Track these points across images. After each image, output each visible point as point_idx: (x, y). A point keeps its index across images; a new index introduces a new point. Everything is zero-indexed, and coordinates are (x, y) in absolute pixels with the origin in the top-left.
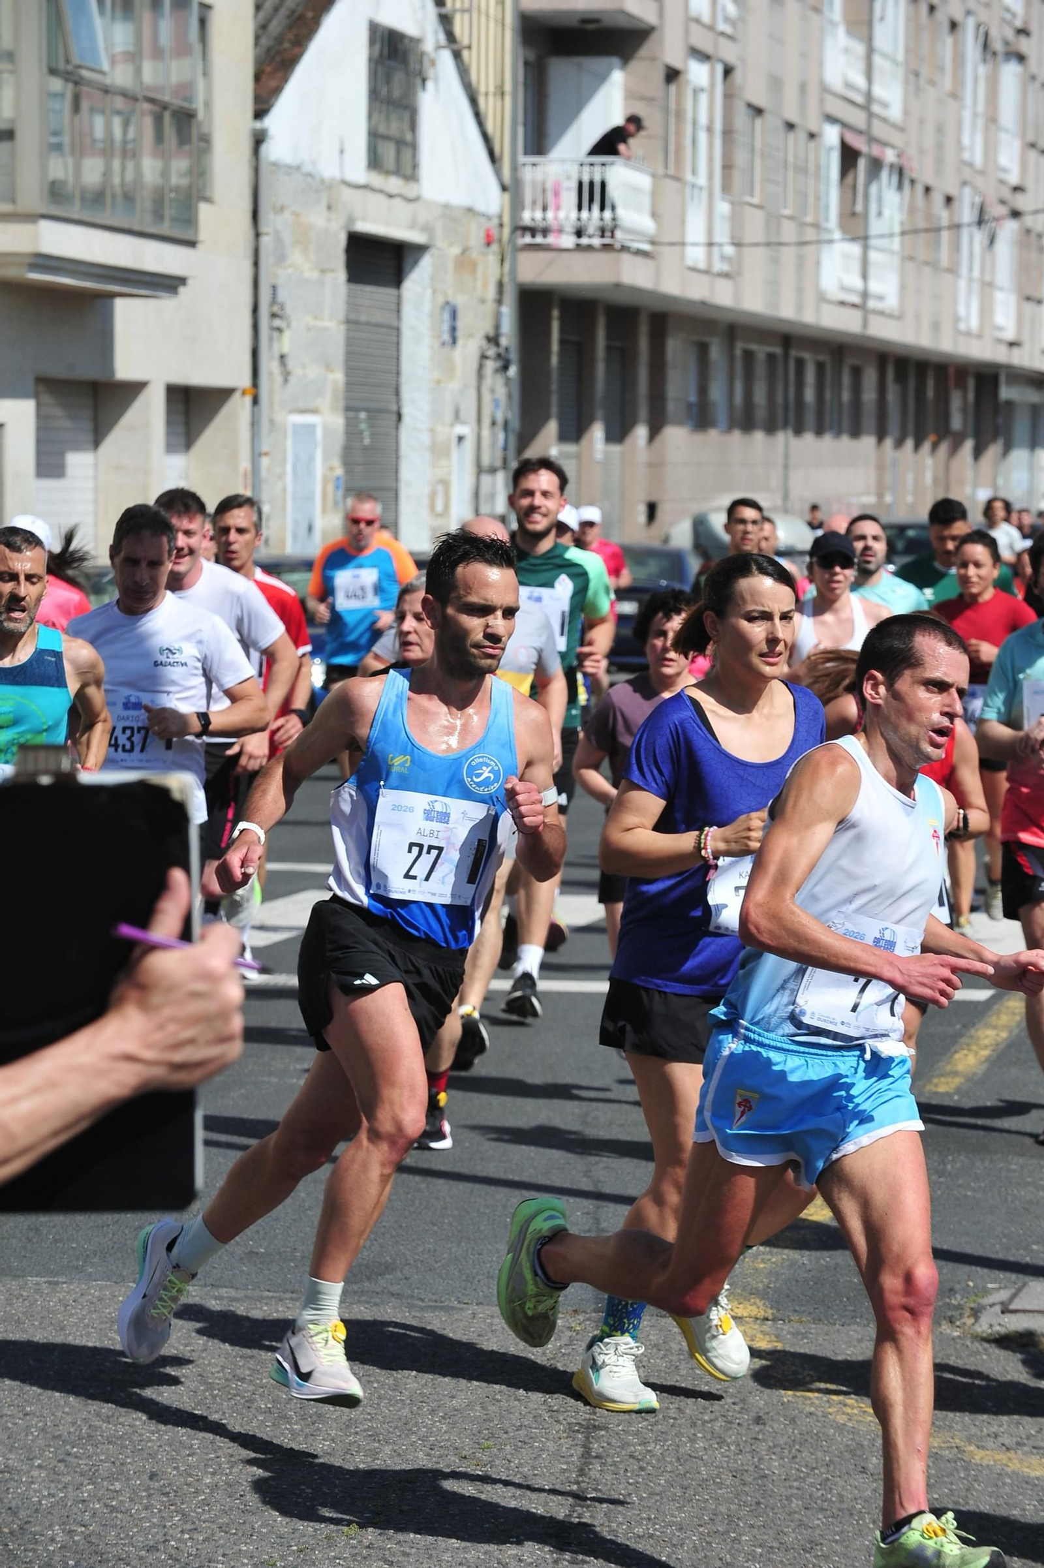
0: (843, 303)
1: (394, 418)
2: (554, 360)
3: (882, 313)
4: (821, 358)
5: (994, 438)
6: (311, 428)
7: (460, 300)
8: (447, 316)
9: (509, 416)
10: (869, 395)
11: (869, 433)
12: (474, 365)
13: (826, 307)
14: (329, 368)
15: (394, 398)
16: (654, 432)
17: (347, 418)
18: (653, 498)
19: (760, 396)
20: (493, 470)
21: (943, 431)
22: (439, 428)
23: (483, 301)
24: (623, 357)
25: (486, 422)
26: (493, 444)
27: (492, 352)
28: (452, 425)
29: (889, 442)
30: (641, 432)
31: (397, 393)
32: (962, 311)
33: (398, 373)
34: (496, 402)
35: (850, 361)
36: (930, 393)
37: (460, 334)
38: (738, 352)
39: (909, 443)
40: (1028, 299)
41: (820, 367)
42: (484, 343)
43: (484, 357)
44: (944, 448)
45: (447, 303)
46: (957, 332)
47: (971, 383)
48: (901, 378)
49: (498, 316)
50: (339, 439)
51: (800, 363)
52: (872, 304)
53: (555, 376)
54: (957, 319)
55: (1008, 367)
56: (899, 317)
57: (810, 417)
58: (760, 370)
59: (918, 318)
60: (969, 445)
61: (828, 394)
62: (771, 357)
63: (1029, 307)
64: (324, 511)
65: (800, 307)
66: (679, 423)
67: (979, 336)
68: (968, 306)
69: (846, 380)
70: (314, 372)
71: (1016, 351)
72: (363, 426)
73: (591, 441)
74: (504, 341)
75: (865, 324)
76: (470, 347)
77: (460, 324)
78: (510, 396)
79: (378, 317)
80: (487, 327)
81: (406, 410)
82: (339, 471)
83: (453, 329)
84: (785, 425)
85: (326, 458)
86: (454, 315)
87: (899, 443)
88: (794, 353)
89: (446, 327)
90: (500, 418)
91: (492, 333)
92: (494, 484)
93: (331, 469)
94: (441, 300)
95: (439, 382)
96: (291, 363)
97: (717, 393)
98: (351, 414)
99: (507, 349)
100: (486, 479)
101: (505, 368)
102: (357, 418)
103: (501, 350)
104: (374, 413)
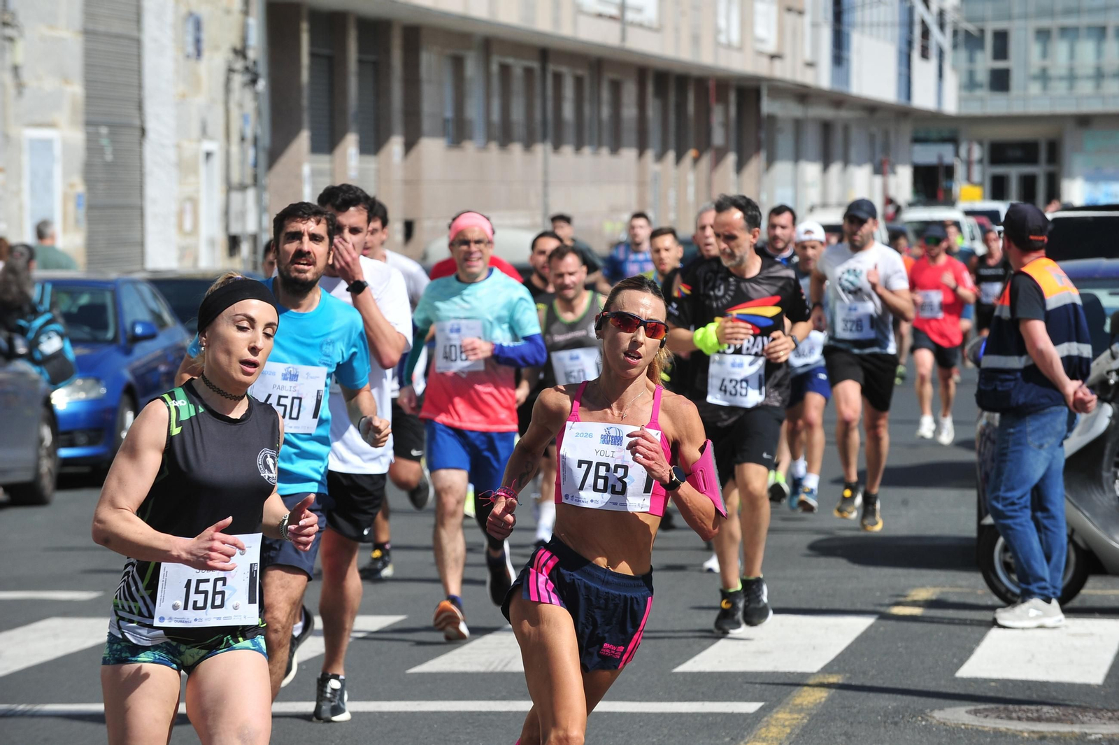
0: (600, 16)
1: (137, 133)
2: (305, 76)
3: (641, 26)
4: (580, 72)
5: (757, 150)
6: (47, 144)
7: (204, 11)
8: (190, 27)
9: (259, 132)
10: (629, 111)
11: (629, 146)
12: (220, 78)
13: (583, 20)
14: (66, 80)
15: (135, 113)
16: (409, 146)
17: (88, 133)
18: (410, 217)
19: (518, 113)
20: (243, 188)
21: (704, 144)
22: (186, 144)
23: (228, 12)
24: (375, 70)
25: (235, 138)
26: (243, 162)
27: (239, 65)
28: (199, 141)
29: (650, 154)
30: (396, 145)
31: (140, 106)
32: (722, 23)
33: (140, 87)
34: (245, 118)
35: (609, 75)
36: (691, 108)
37: (205, 46)
38: (495, 68)
39: (671, 155)
40: (789, 10)
41: (579, 81)
42: (231, 56)
43: (231, 70)
44: (706, 161)
45: (191, 14)
46: (717, 44)
47: (732, 97)
48: (661, 92)
49: (244, 29)
50: (80, 154)
51: (558, 78)
52: (630, 16)
53: (306, 93)
54: (717, 31)
55: (769, 80)
56: (657, 30)
57: (569, 132)
58: (518, 85)
59: (677, 30)
60: (731, 158)
61: (587, 110)
62: (528, 72)
63: (790, 18)
64: (65, 230)
65: (556, 21)
66: (433, 135)
67: (740, 49)
68: (728, 19)
69: (606, 95)
70: (50, 84)
71: (777, 63)
72: (105, 142)
73: (344, 156)
74: (251, 55)
75: (623, 38)
76: (216, 60)
77: (205, 36)
78: (259, 112)
79: (117, 28)
80: (234, 39)
81: (151, 125)
82: (80, 188)
83: (198, 41)
84: (544, 138)
85: (66, 174)
86: (198, 26)
87: (660, 157)
88: (552, 67)
89: (190, 39)
90: (249, 134)
91: (239, 46)
92: (244, 202)
93: (72, 186)
94: (183, 10)
95: (184, 96)
96: (26, 75)
97: (474, 111)
98: (92, 129)
99: (255, 63)
100: (236, 197)
101: (254, 81)
102: (98, 134)
103: (250, 64)
104: (116, 128)
